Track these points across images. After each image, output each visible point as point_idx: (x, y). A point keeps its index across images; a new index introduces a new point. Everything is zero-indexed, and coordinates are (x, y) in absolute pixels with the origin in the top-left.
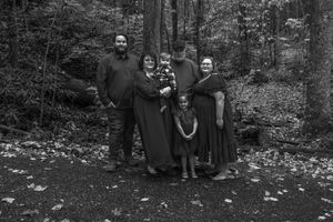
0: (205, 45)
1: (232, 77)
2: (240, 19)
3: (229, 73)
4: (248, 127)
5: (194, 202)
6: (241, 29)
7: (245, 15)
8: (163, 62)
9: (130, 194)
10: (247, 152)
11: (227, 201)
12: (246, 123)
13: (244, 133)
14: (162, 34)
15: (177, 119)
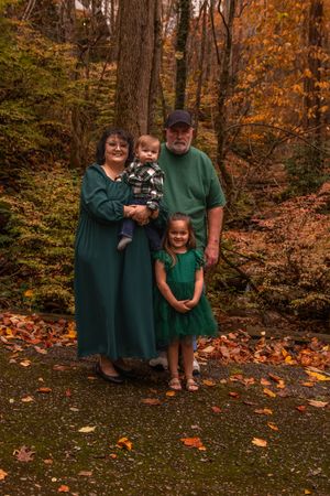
0: (237, 132)
1: (285, 197)
2: (309, 85)
3: (281, 190)
4: (311, 297)
5: (188, 442)
6: (308, 103)
7: (319, 77)
8: (144, 154)
9: (58, 416)
10: (304, 344)
11: (258, 442)
12: (308, 289)
13: (301, 308)
14: (151, 101)
15: (160, 267)
